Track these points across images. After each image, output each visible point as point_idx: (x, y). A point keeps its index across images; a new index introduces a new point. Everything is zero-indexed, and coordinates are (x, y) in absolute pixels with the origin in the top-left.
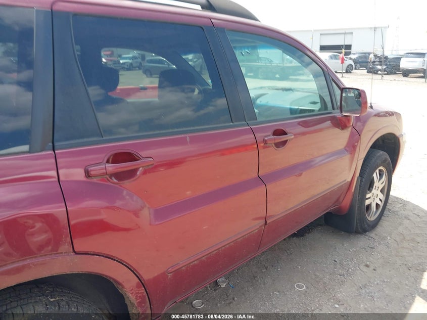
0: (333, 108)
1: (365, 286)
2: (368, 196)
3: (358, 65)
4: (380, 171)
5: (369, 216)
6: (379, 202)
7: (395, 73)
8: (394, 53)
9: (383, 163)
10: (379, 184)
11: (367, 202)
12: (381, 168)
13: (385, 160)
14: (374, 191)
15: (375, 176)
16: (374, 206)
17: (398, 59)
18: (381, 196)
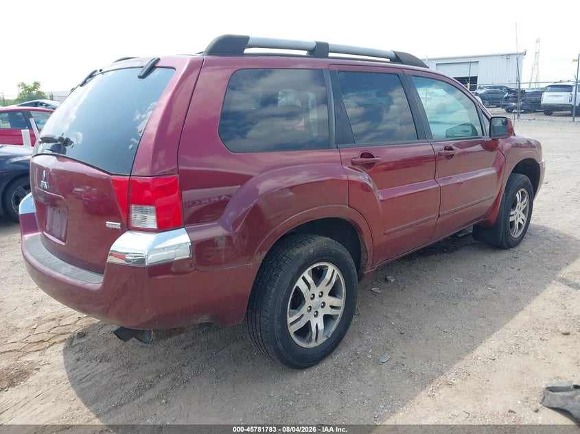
0: (483, 135)
1: (511, 278)
2: (512, 213)
3: (487, 102)
4: (522, 192)
5: (512, 232)
6: (522, 222)
7: (535, 112)
8: (533, 86)
9: (525, 185)
10: (521, 205)
11: (511, 219)
12: (523, 190)
13: (527, 183)
14: (517, 210)
15: (518, 196)
16: (516, 224)
17: (539, 94)
18: (523, 216)
